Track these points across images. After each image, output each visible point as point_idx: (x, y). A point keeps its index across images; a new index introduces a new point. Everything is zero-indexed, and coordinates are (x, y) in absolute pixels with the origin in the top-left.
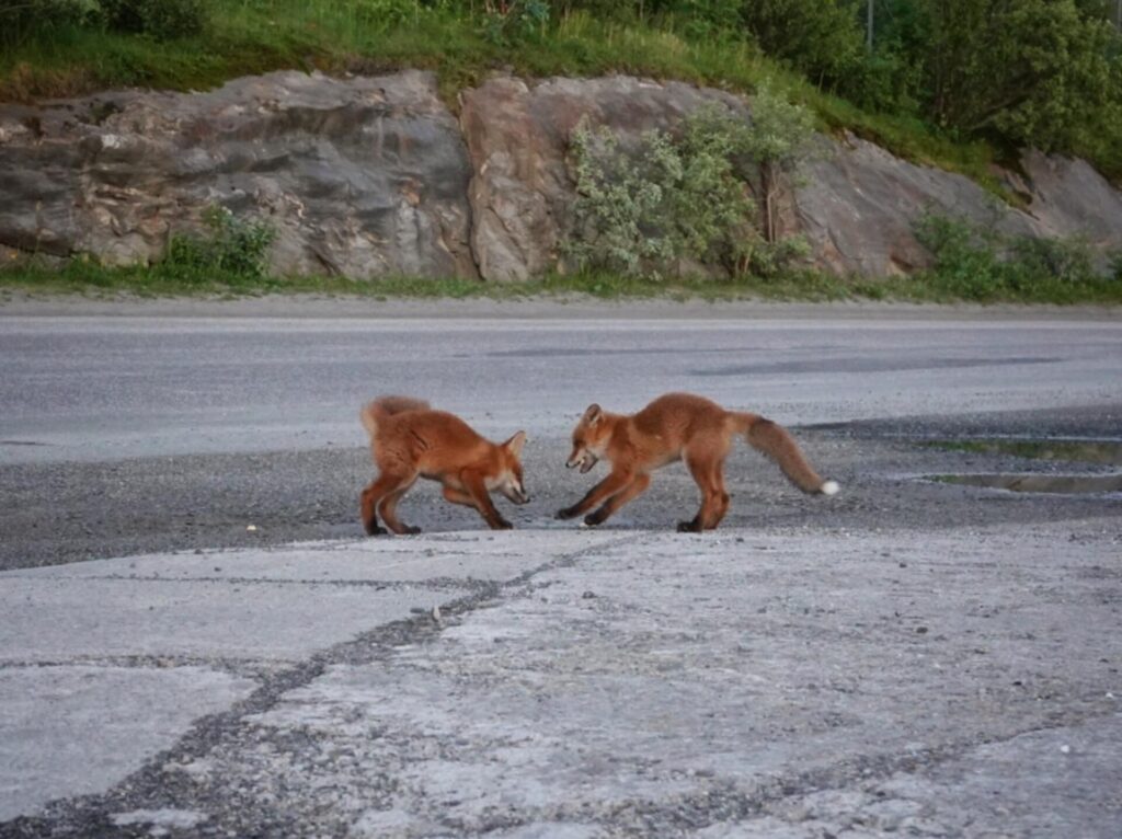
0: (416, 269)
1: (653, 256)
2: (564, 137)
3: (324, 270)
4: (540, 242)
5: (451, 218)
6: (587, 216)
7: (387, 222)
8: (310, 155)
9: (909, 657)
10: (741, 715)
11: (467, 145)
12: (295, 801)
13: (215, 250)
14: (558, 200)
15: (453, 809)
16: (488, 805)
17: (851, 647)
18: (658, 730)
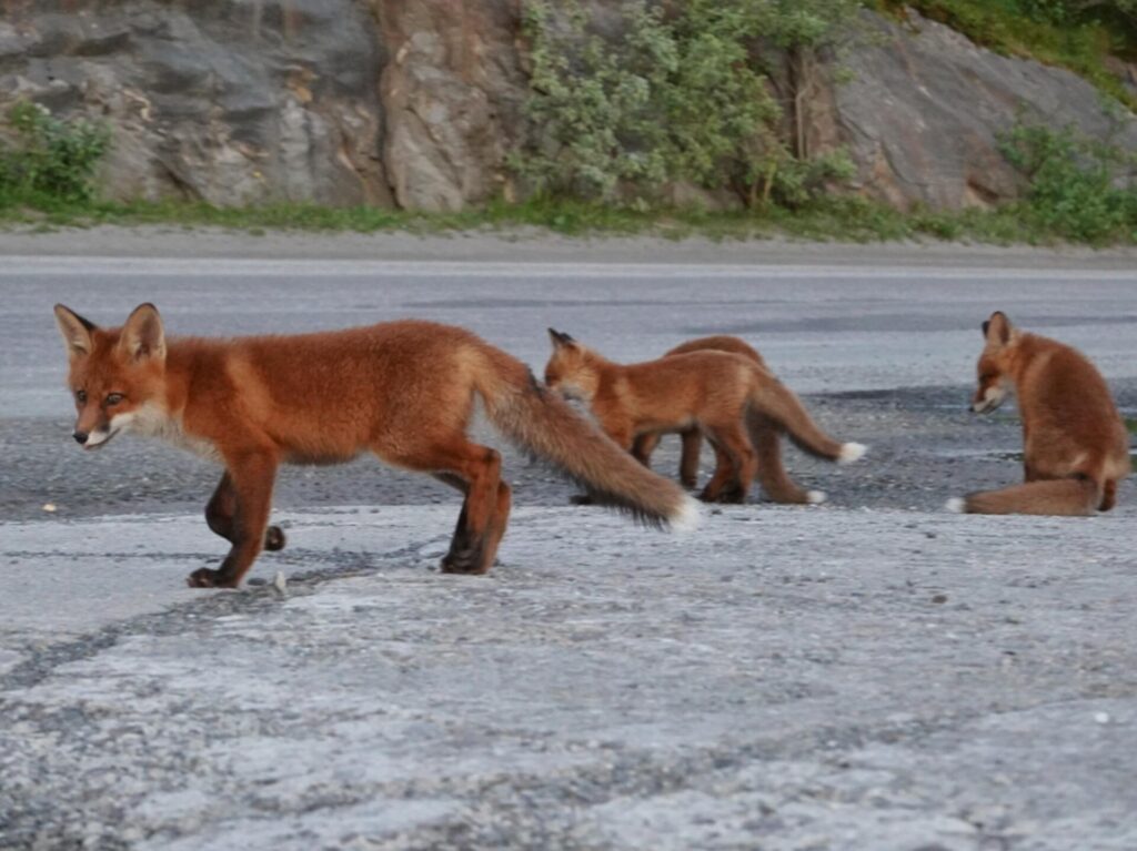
0: (307, 193)
1: (637, 177)
2: (512, 12)
3: (178, 194)
4: (481, 157)
5: (356, 122)
6: (545, 121)
7: (266, 127)
8: (159, 33)
9: (916, 627)
10: (675, 686)
11: (378, 21)
12: (57, 784)
13: (25, 164)
14: (506, 99)
15: (269, 788)
16: (315, 783)
17: (840, 616)
18: (559, 700)
